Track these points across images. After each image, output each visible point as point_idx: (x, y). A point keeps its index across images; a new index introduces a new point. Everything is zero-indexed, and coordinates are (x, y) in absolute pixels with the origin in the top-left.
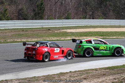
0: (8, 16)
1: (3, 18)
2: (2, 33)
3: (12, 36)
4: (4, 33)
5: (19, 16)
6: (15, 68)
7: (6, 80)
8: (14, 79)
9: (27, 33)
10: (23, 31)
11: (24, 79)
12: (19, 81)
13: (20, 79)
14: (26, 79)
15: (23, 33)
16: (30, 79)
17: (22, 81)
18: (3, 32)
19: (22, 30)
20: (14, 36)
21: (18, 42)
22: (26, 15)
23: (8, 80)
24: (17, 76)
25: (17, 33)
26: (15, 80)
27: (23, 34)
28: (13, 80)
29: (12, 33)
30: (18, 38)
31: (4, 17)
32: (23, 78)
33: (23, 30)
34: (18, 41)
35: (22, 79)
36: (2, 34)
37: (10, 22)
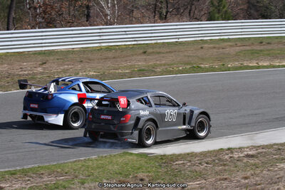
0: (226, 11)
1: (217, 15)
2: (214, 48)
3: (237, 55)
4: (219, 48)
5: (251, 9)
6: (246, 124)
7: (229, 149)
8: (246, 146)
9: (269, 47)
10: (261, 43)
11: (267, 146)
12: (257, 150)
13: (259, 147)
14: (271, 146)
15: (262, 48)
16: (280, 147)
17: (264, 150)
18: (217, 46)
19: (259, 41)
20: (242, 55)
21: (252, 68)
22: (267, 8)
23: (234, 149)
24: (252, 140)
25: (248, 48)
26: (247, 148)
27: (261, 51)
28: (244, 148)
29: (238, 48)
30: (251, 59)
31: (219, 13)
32: (266, 144)
33: (261, 41)
34: (251, 65)
35: (263, 147)
36: (215, 50)
37: (232, 23)
